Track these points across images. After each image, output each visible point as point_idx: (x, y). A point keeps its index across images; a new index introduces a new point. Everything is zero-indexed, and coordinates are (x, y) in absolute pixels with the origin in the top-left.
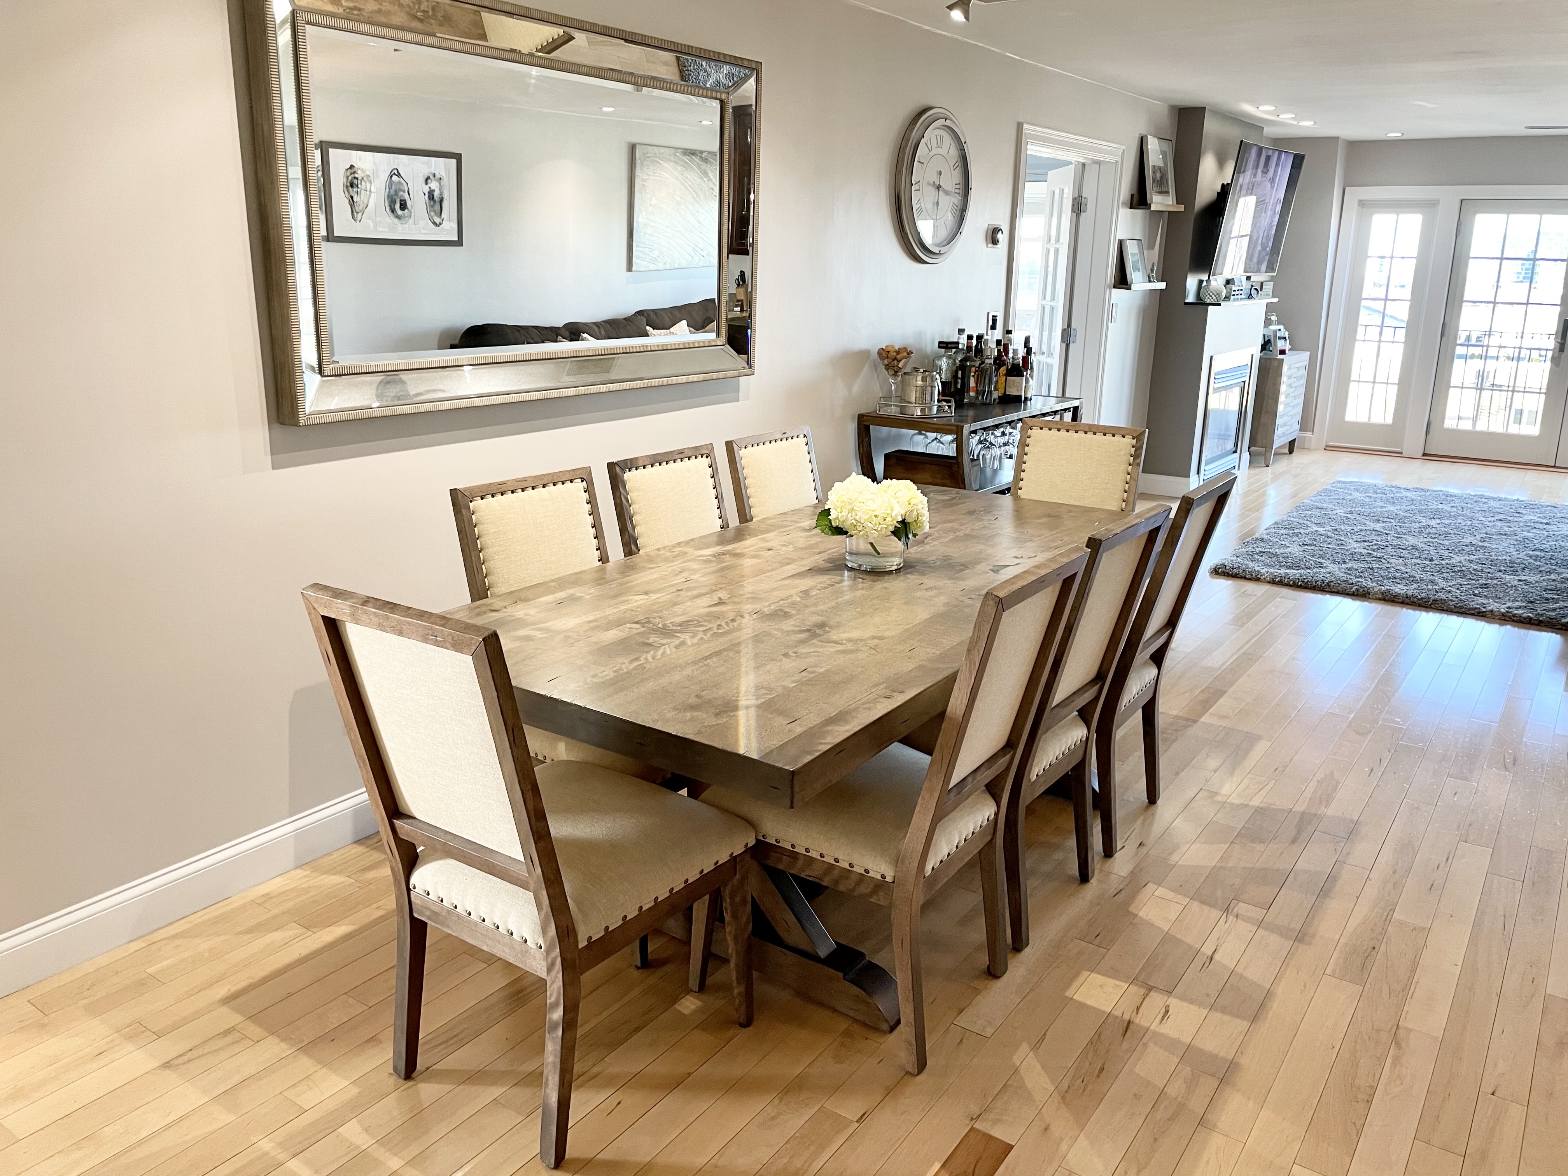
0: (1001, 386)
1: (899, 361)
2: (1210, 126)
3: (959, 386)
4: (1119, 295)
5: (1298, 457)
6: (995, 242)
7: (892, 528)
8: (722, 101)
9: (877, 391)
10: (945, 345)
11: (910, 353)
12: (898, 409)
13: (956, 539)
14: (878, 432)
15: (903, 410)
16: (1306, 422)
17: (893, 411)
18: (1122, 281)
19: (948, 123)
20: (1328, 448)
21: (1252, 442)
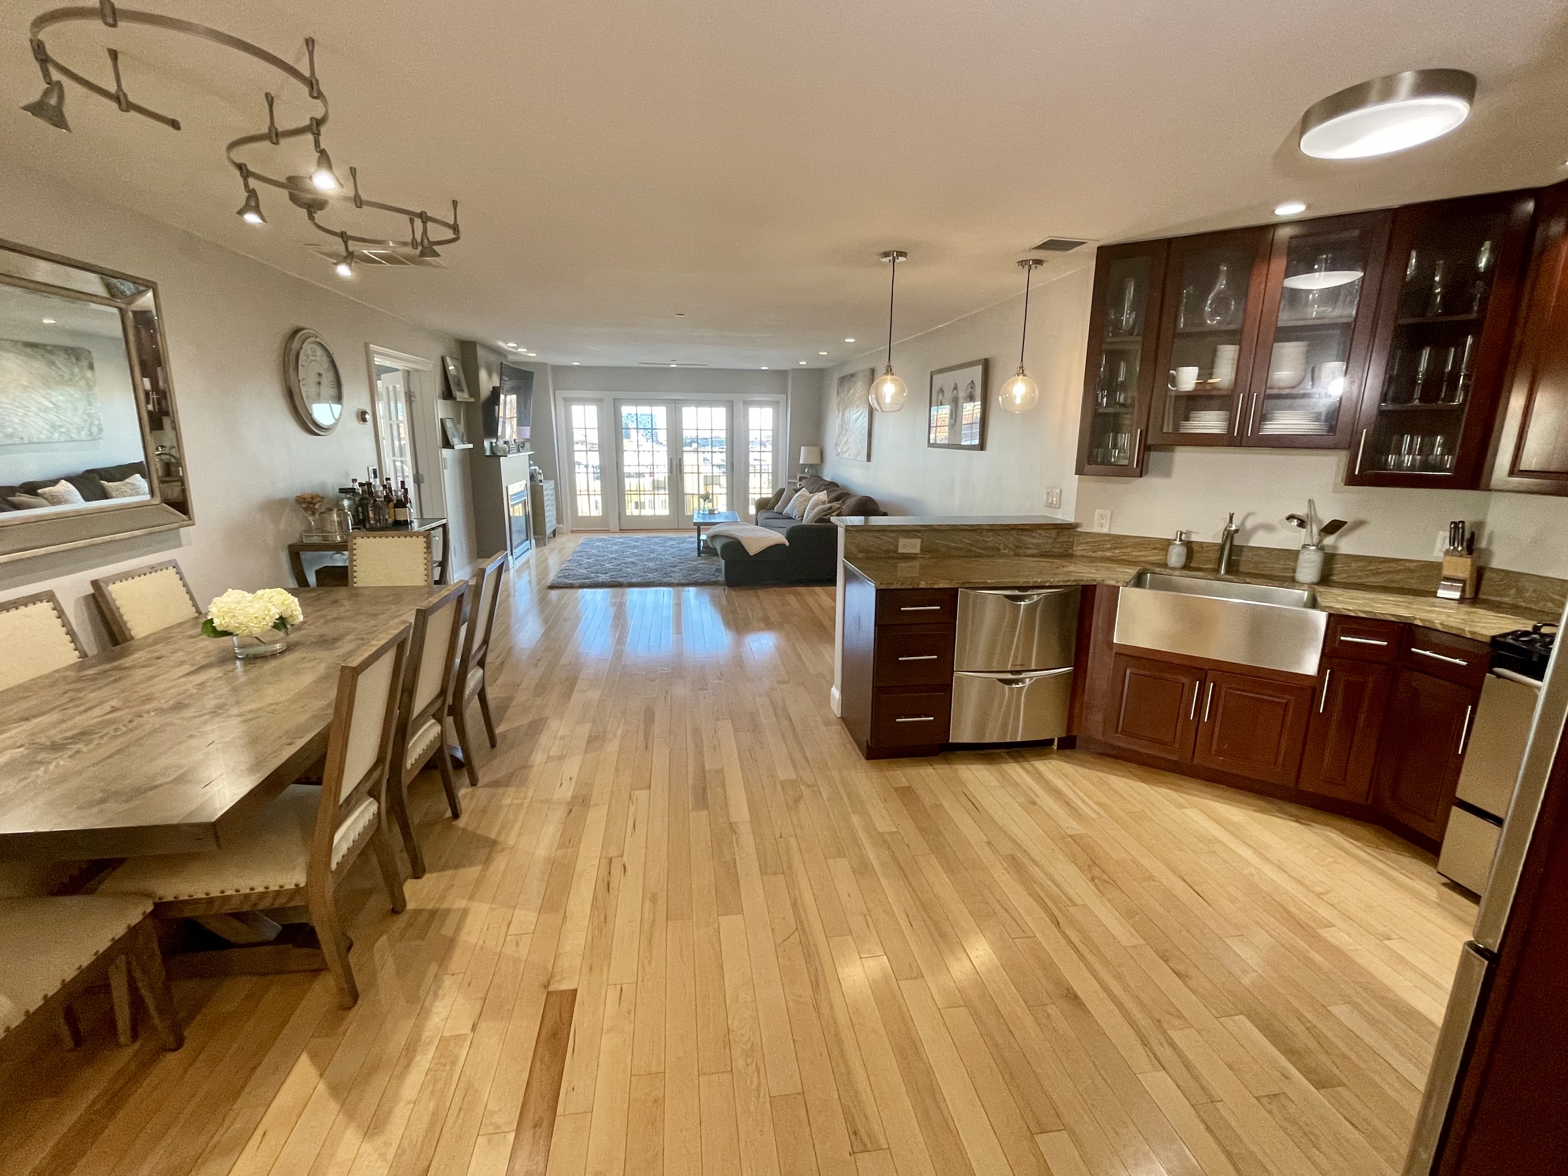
0: (392, 514)
1: (314, 504)
2: (481, 352)
3: (361, 517)
4: (446, 453)
5: (559, 539)
6: (364, 420)
7: (271, 624)
8: (120, 309)
9: (299, 527)
10: (343, 491)
11: (323, 498)
12: (321, 538)
13: (327, 622)
14: (305, 556)
15: (325, 538)
16: (559, 519)
17: (316, 539)
18: (447, 444)
19: (318, 340)
20: (573, 532)
21: (535, 534)
